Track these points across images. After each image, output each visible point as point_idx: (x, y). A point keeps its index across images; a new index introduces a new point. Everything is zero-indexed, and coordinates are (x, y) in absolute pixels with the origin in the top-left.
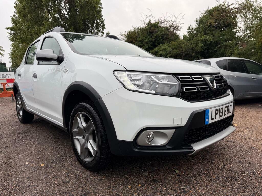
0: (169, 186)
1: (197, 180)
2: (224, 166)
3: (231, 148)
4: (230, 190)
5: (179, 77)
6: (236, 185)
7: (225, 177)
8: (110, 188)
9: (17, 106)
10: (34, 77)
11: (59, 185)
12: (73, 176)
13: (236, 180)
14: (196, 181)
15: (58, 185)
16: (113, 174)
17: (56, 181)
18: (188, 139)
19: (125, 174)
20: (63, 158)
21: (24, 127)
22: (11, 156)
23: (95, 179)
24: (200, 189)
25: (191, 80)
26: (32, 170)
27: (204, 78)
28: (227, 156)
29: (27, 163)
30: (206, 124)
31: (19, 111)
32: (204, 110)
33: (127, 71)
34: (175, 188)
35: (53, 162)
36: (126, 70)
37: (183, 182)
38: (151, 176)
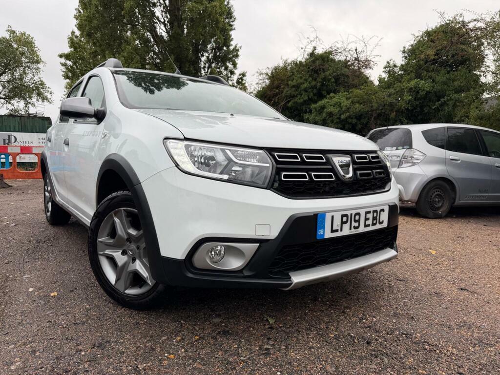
0: (246, 343)
1: (300, 338)
2: (362, 319)
3: (395, 292)
4: (347, 357)
5: (276, 154)
6: (364, 351)
7: (351, 336)
8: (145, 337)
9: (45, 194)
10: (66, 145)
11: (66, 327)
12: (95, 315)
13: (368, 343)
14: (297, 339)
15: (64, 326)
16: (162, 317)
17: (63, 320)
18: (283, 262)
19: (182, 319)
20: (92, 286)
21: (52, 231)
22: (11, 276)
23: (129, 322)
24: (295, 352)
25: (299, 160)
26: (35, 301)
27: (327, 159)
28: (378, 303)
29: (31, 290)
30: (318, 238)
31: (48, 203)
32: (315, 213)
33: (186, 139)
34: (253, 347)
35: (72, 291)
36: (183, 138)
37: (273, 339)
38: (223, 324)
